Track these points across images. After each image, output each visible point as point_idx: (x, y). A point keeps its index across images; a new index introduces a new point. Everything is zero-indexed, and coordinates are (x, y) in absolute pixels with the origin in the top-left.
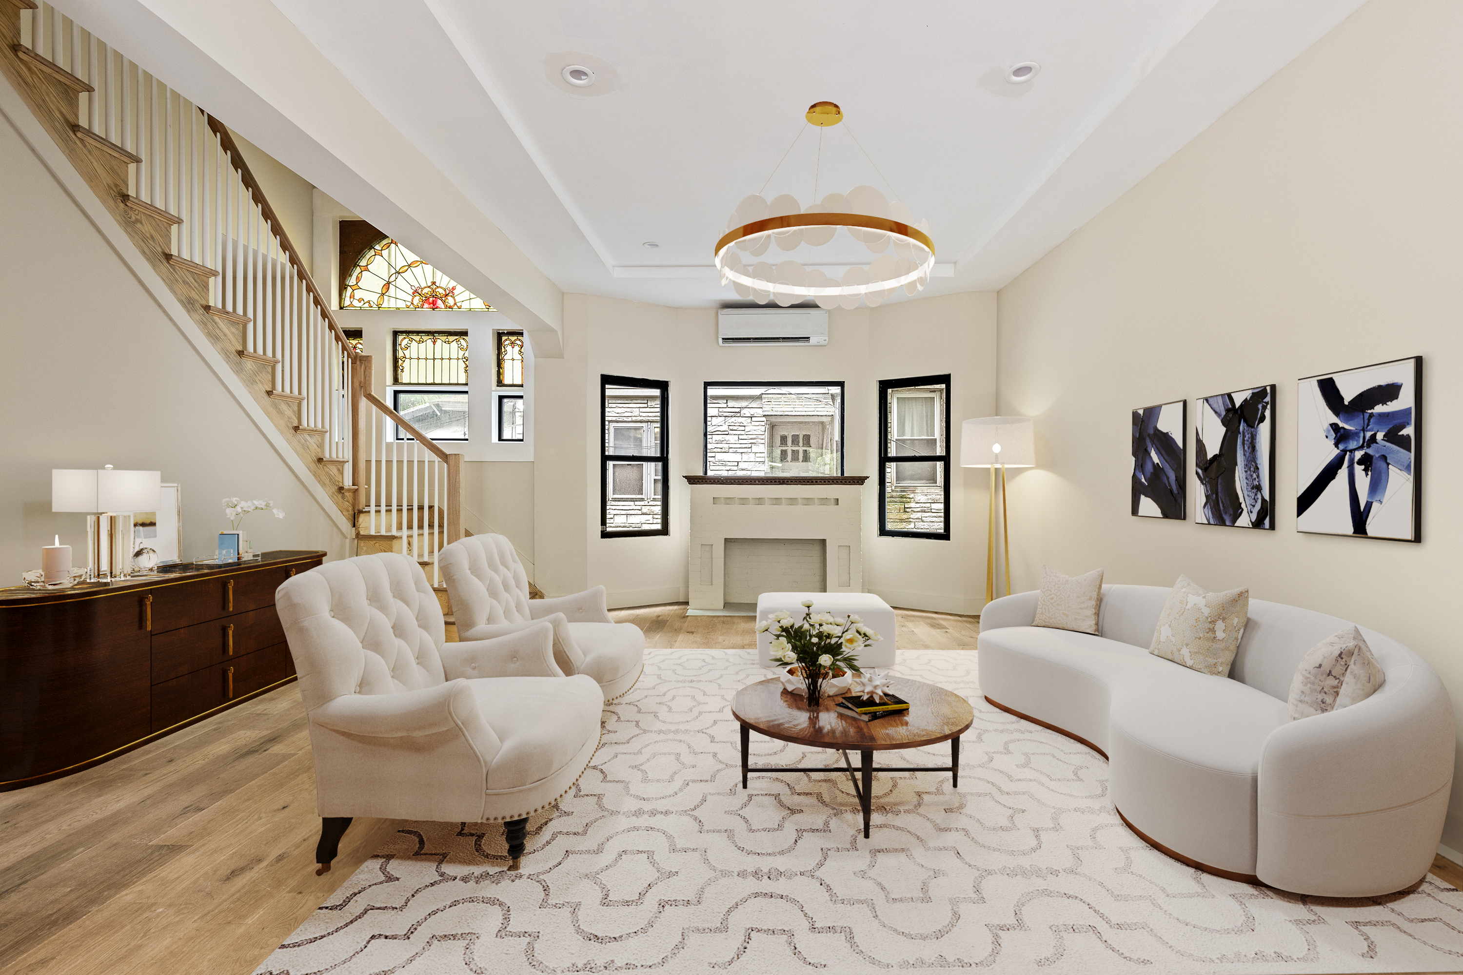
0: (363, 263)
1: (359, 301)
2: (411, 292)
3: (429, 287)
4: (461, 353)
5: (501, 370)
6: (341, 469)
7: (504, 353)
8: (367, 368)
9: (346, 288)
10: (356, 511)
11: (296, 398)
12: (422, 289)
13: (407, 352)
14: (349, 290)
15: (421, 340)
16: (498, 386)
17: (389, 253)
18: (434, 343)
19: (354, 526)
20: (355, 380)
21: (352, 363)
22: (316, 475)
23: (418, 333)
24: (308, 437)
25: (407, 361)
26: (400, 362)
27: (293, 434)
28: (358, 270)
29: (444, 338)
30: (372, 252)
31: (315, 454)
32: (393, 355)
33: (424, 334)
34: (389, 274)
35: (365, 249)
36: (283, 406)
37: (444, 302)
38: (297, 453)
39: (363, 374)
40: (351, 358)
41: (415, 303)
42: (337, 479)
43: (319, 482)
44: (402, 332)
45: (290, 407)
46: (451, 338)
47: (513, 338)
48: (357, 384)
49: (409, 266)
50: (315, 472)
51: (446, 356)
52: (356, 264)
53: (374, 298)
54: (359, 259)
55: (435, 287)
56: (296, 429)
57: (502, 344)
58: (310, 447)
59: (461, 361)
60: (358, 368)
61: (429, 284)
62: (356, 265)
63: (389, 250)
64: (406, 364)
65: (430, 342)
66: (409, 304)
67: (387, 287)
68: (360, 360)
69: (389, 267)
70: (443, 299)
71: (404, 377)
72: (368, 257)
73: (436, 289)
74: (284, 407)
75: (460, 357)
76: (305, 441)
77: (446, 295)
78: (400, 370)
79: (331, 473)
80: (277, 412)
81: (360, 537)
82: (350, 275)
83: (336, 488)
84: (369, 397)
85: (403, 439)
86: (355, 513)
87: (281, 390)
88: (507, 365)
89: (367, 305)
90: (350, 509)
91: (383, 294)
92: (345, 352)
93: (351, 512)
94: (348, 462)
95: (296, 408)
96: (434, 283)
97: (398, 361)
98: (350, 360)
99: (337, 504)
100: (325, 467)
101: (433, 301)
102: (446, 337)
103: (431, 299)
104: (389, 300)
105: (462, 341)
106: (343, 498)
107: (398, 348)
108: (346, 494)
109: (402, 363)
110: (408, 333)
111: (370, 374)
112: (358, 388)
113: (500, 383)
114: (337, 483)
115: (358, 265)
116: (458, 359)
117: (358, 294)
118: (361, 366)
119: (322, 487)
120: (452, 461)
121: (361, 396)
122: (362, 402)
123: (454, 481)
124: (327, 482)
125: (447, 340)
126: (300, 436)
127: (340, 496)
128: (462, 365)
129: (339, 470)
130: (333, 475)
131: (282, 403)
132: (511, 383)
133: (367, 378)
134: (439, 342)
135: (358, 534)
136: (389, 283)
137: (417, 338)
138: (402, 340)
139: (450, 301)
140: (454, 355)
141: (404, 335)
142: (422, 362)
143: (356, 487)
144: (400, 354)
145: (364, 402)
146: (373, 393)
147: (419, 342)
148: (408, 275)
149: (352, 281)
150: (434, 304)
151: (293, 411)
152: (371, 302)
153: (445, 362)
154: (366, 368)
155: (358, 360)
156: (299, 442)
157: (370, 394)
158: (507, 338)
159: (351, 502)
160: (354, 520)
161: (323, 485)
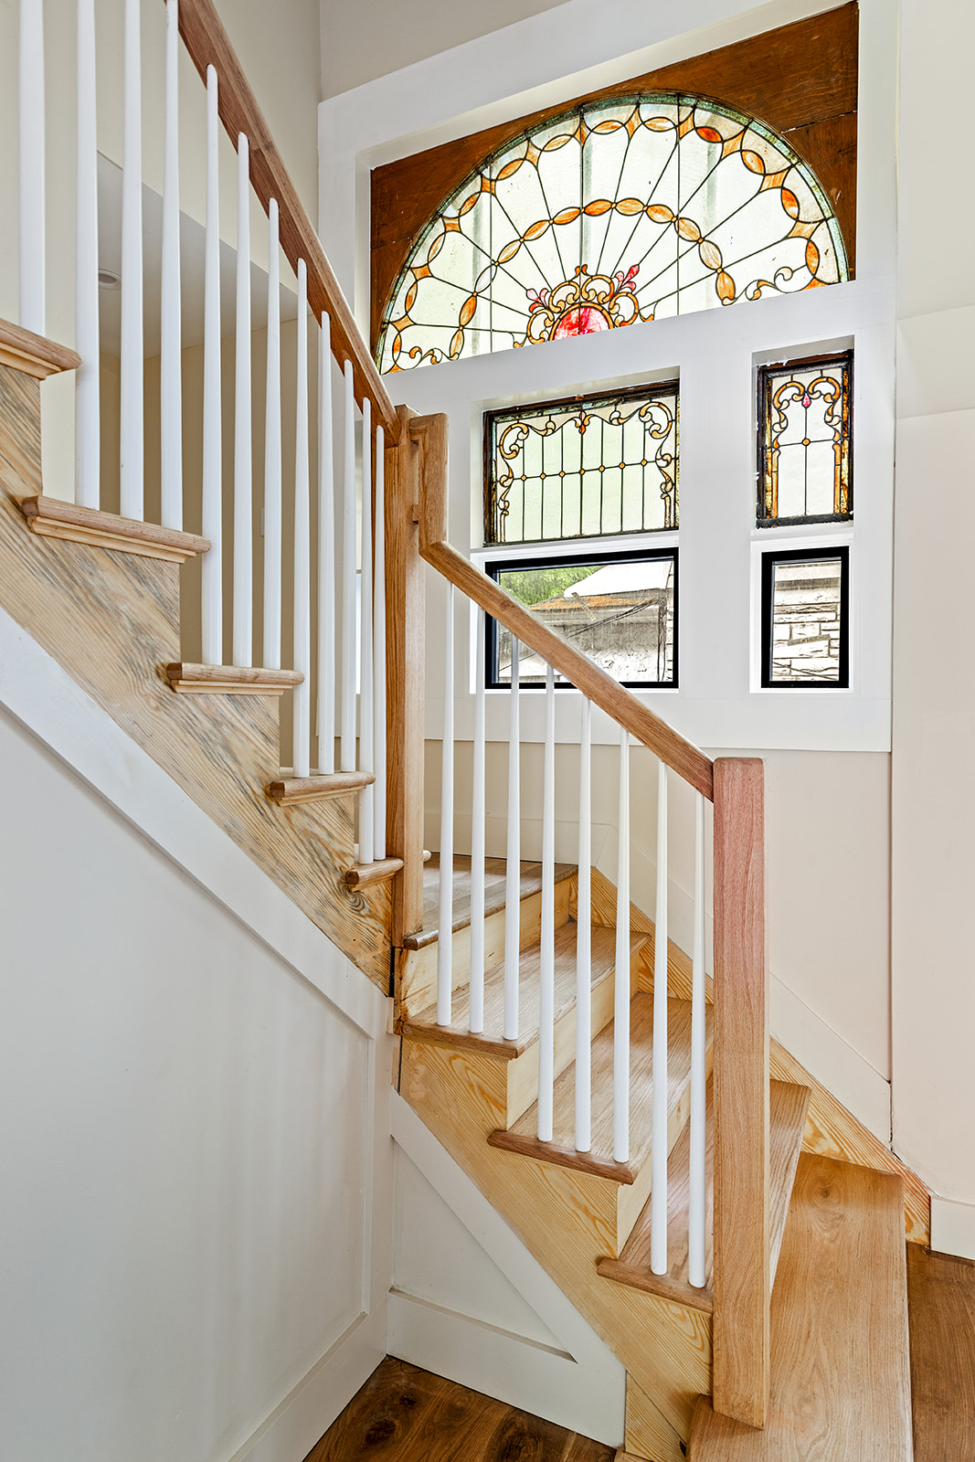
0: (419, 260)
1: (411, 355)
2: (524, 305)
3: (570, 283)
4: (653, 445)
5: (768, 479)
6: (351, 810)
7: (777, 428)
8: (431, 455)
9: (384, 330)
10: (397, 943)
11: (170, 545)
12: (553, 292)
13: (516, 464)
14: (391, 331)
15: (550, 425)
16: (759, 525)
17: (477, 220)
18: (582, 429)
19: (391, 994)
20: (395, 501)
21: (386, 447)
22: (259, 850)
23: (541, 408)
24: (225, 708)
25: (517, 485)
26: (500, 490)
27: (160, 699)
28: (410, 278)
29: (606, 412)
30: (439, 227)
31: (253, 770)
32: (485, 475)
33: (556, 410)
34: (475, 272)
35: (424, 222)
36: (105, 576)
37: (607, 315)
38: (180, 777)
39: (417, 479)
40: (384, 424)
41: (535, 334)
42: (337, 847)
43: (272, 874)
44: (505, 413)
45: (142, 580)
46: (627, 408)
47: (805, 378)
48: (400, 515)
49: (522, 240)
50: (256, 839)
51: (612, 458)
52: (404, 266)
53: (440, 340)
54: (411, 252)
55: (584, 278)
56: (172, 674)
57: (770, 401)
58: (235, 743)
59: (652, 468)
60: (405, 457)
61: (570, 274)
62: (404, 268)
63: (476, 211)
64: (514, 496)
65: (571, 429)
66: (520, 338)
67: (472, 306)
68: (411, 433)
69: (475, 255)
70: (606, 306)
71: (510, 529)
72: (429, 241)
73: (586, 283)
74: (111, 580)
75: (650, 457)
76: (216, 723)
77: (614, 295)
78: (499, 512)
79: (317, 830)
80: (78, 602)
81: (407, 1030)
82: (393, 297)
83: (335, 878)
84: (435, 554)
85: (508, 686)
86: (393, 949)
87: (139, 515)
88: (788, 462)
89: (427, 362)
90: (380, 937)
91: (462, 328)
92: (367, 402)
93: (382, 949)
94: (372, 782)
95: (172, 588)
96: (582, 269)
97: (495, 490)
98: (380, 431)
99: (336, 936)
100: (295, 815)
101: (580, 317)
102: (613, 408)
103: (575, 315)
104: (475, 340)
105: (656, 411)
106: (357, 908)
107: (496, 454)
108: (366, 891)
109: (505, 493)
110: (517, 412)
111: (440, 475)
112: (405, 527)
113: (766, 518)
114: (338, 863)
115: (409, 268)
116: (644, 463)
117: (410, 338)
118: (412, 454)
119: (284, 888)
120: (730, 784)
121: (412, 553)
122: (416, 572)
123: (741, 871)
124: (303, 865)
125: (616, 415)
126: (188, 701)
127: (346, 905)
128: (655, 478)
129: (343, 813)
130: (323, 835)
131: (103, 561)
132: (800, 513)
133: (430, 491)
134: (594, 424)
135: (402, 1025)
136: (475, 295)
137: (539, 422)
138: (505, 434)
139: (625, 307)
140: (633, 455)
141: (510, 421)
142: (553, 483)
143: (397, 864)
144: (501, 470)
145: (422, 576)
146: (446, 543)
147: (545, 433)
148: (521, 265)
149: (396, 310)
150: (581, 325)
151: (161, 601)
152: (437, 353)
153: (612, 476)
154: (426, 455)
155: (404, 432)
156: (188, 727)
157: (438, 547)
158: (788, 379)
159: (381, 915)
160: (392, 970)
161: (286, 878)
